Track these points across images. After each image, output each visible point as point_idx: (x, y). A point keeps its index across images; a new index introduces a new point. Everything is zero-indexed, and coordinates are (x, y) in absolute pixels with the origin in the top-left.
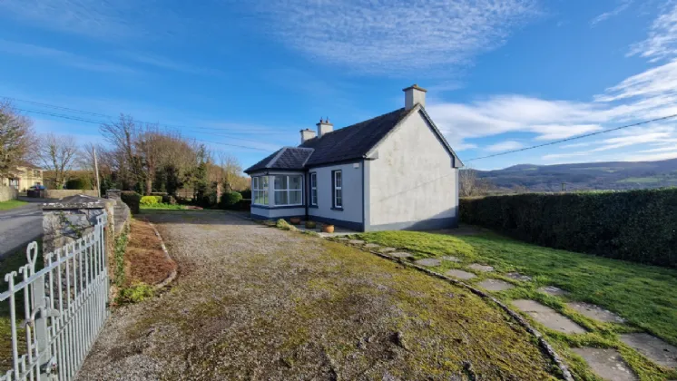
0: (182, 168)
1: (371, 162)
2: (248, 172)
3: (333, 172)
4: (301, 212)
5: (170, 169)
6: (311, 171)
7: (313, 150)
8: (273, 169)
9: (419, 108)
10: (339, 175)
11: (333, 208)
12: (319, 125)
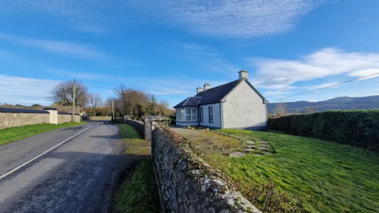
0: (144, 106)
1: (224, 103)
2: (175, 107)
3: (209, 107)
4: (197, 124)
5: (139, 107)
6: (201, 107)
7: (201, 97)
8: (185, 106)
9: (245, 79)
10: (212, 108)
11: (210, 122)
12: (204, 86)
